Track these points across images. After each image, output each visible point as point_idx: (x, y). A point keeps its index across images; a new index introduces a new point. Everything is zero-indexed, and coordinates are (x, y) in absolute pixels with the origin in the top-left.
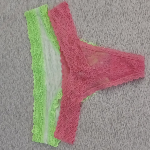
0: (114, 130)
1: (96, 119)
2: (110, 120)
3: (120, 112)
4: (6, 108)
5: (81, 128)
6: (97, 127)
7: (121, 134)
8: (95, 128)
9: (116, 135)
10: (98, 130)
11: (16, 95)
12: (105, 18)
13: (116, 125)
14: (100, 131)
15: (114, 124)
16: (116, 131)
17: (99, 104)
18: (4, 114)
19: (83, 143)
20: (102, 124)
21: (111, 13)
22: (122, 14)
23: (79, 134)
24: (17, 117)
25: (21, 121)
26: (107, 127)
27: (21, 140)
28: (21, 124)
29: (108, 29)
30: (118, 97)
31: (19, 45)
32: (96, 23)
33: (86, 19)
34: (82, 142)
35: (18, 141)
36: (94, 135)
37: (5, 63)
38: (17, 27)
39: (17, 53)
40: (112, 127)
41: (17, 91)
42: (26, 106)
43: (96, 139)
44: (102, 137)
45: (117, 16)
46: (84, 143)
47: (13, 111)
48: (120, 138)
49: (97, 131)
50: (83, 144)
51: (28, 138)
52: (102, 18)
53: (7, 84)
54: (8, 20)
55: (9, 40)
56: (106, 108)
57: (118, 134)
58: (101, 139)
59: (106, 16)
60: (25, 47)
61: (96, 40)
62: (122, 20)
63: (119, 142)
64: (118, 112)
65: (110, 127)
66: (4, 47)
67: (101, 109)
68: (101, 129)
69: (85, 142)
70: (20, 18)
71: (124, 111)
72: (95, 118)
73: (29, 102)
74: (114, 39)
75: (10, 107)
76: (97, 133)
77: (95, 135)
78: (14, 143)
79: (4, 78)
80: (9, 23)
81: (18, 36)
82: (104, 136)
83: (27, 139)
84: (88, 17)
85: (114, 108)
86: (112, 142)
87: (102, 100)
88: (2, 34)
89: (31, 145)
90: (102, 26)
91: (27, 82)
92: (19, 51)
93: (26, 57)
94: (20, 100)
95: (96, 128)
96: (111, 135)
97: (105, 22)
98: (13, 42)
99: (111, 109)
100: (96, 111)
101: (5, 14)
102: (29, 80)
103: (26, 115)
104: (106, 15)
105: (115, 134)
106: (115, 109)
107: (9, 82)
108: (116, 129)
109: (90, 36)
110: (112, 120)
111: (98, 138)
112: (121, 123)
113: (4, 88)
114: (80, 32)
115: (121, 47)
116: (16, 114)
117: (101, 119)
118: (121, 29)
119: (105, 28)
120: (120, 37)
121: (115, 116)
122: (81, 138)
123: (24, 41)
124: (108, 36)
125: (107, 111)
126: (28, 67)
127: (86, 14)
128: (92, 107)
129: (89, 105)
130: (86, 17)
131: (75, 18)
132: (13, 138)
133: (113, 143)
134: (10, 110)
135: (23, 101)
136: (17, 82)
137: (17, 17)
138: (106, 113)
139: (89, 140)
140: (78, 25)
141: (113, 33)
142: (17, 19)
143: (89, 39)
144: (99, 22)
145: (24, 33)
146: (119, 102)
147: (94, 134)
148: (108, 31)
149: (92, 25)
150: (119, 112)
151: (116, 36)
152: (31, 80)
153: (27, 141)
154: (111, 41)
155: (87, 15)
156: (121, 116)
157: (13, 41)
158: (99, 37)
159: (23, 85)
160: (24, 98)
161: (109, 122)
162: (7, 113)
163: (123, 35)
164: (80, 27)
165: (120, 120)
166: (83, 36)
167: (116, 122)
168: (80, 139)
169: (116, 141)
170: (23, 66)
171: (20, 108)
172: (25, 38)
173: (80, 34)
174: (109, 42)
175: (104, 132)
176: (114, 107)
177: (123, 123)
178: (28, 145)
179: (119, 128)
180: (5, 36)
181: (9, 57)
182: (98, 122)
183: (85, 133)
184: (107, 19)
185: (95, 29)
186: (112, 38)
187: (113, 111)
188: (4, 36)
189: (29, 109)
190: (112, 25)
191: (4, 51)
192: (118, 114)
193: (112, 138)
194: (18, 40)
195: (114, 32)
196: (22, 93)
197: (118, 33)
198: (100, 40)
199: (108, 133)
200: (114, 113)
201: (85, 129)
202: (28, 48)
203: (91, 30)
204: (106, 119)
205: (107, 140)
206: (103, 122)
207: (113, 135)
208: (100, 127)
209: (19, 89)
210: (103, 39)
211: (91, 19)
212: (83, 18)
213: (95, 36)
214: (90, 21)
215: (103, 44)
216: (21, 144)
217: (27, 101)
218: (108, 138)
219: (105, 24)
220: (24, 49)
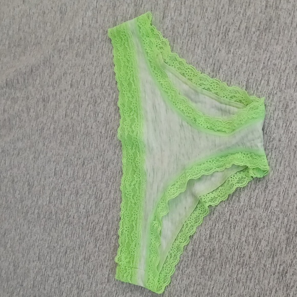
0: (278, 266)
1: (241, 241)
2: (272, 244)
3: (291, 230)
4: (70, 213)
5: (212, 259)
6: (244, 258)
7: (294, 276)
8: (239, 260)
9: (284, 276)
10: (246, 264)
11: (88, 187)
12: (265, 35)
13: (283, 255)
14: (250, 267)
16: (284, 268)
17: (249, 212)
18: (65, 224)
19: (215, 290)
20: (255, 252)
21: (277, 25)
23: (207, 270)
24: (89, 230)
25: (96, 240)
26: (265, 259)
27: (94, 276)
28: (96, 245)
29: (270, 56)
30: (289, 198)
31: (97, 91)
32: (247, 46)
33: (227, 37)
34: (213, 288)
35: (89, 278)
36: (238, 274)
37: (70, 126)
38: (93, 57)
39: (92, 107)
40: (276, 259)
41: (91, 180)
42: (106, 210)
43: (241, 284)
44: (253, 279)
45: (290, 31)
46: (218, 291)
47: (82, 218)
48: (292, 284)
49: (244, 267)
51: (107, 273)
52: (259, 35)
53: (72, 166)
54: (78, 44)
55: (79, 82)
56: (264, 220)
57: (288, 275)
58: (251, 282)
59: (267, 31)
60: (107, 96)
61: (246, 79)
63: (289, 291)
64: (288, 228)
65: (271, 259)
66: (70, 97)
67: (253, 222)
68: (253, 262)
69: (218, 288)
70: (100, 40)
72: (240, 239)
73: (111, 204)
74: (282, 77)
75: (77, 211)
76: (244, 270)
77: (240, 275)
78: (82, 281)
79: (67, 155)
80: (79, 50)
81: (96, 75)
82: (257, 278)
83: (107, 276)
84: (230, 34)
85: (280, 221)
86: (274, 291)
87: (255, 204)
88: (66, 70)
89: (113, 287)
90: (259, 51)
91: (109, 163)
92: (95, 103)
93: (109, 114)
94: (96, 198)
95: (241, 261)
96: (272, 277)
97: (265, 44)
98: (86, 86)
99: (274, 223)
100: (243, 224)
101: (73, 32)
102: (113, 159)
103: (105, 228)
104: (266, 29)
105: (281, 274)
106: (281, 223)
107: (76, 163)
108: (284, 265)
109: (234, 72)
110: (276, 245)
111: (246, 282)
112: (294, 252)
113: (67, 174)
114: (214, 64)
116: (87, 226)
117: (251, 242)
119: (265, 56)
121: (282, 236)
122: (210, 279)
123: (107, 83)
124: (269, 72)
125: (264, 227)
126: (111, 134)
127: (227, 28)
128: (235, 217)
129: (229, 213)
130: (225, 34)
131: (204, 36)
132: (80, 272)
133: (275, 293)
134: (75, 217)
135: (101, 201)
136: (90, 163)
137: (94, 38)
138: (264, 230)
139: (226, 284)
140: (209, 51)
141: (280, 64)
142: (93, 43)
143: (231, 78)
144: (253, 44)
145: (106, 69)
146: (291, 207)
147: (236, 272)
148: (271, 62)
149: (237, 50)
150: (289, 230)
151: (287, 71)
152: (116, 160)
153: (106, 280)
154: (277, 81)
155: (228, 29)
157: (86, 84)
158: (252, 74)
159: (102, 170)
160: (102, 194)
161: (268, 248)
162: (70, 223)
164: (215, 54)
165: (292, 247)
166: (219, 72)
167: (284, 250)
168: (208, 281)
169: (282, 289)
170: (103, 132)
171: (95, 214)
172: (108, 78)
173: (214, 69)
174: (271, 83)
175: (259, 270)
176: (279, 218)
178: (107, 287)
179: (289, 261)
180: (71, 75)
181: (78, 115)
182: (246, 247)
183: (220, 269)
184: (268, 37)
185: (243, 58)
186: (279, 76)
187: (278, 226)
188: (70, 74)
189: (111, 216)
190: (279, 48)
191: (70, 102)
192: (287, 232)
193: (275, 282)
194: (96, 82)
195: (283, 63)
196: (99, 185)
197: (291, 65)
198: (252, 80)
199: (265, 272)
200: (279, 230)
201: (220, 260)
202: (112, 97)
203: (236, 61)
204: (263, 241)
205: (263, 287)
206: (256, 249)
207: (276, 275)
208: (250, 257)
209: (93, 176)
210: (259, 78)
211: (236, 38)
212: (221, 36)
213: (244, 73)
214: (234, 42)
215: (260, 88)
216: (94, 285)
217: (109, 200)
218: (266, 282)
219: (264, 47)
220: (105, 98)
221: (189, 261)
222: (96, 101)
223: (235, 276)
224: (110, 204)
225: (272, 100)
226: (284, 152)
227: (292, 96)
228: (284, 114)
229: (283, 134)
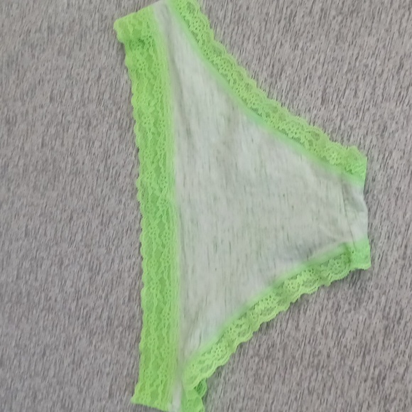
0: (372, 368)
1: (316, 332)
2: (362, 336)
3: (392, 314)
4: (50, 294)
5: (270, 360)
6: (320, 358)
7: (396, 384)
9: (380, 383)
10: (323, 367)
11: (79, 254)
12: (352, 21)
13: (379, 352)
14: (329, 371)
15: (372, 348)
16: (380, 371)
18: (42, 311)
19: (275, 407)
20: (336, 348)
21: (370, 6)
22: (404, 7)
23: (264, 376)
24: (81, 320)
25: (91, 334)
26: (351, 357)
27: (88, 389)
28: (91, 342)
29: (359, 54)
30: (388, 267)
31: (92, 107)
32: (323, 37)
33: (292, 25)
34: (272, 403)
35: (80, 392)
36: (310, 382)
37: (50, 161)
38: (85, 55)
39: (84, 132)
40: (368, 358)
41: (83, 244)
42: (106, 288)
43: (315, 396)
44: (333, 388)
45: (390, 14)
46: (279, 407)
47: (70, 301)
49: (319, 371)
50: (273, 408)
51: (109, 384)
52: (342, 22)
53: (52, 223)
54: (61, 36)
55: (63, 93)
56: (349, 300)
57: (387, 382)
58: (330, 394)
59: (355, 15)
60: (108, 114)
61: (322, 88)
62: (404, 24)
63: (388, 406)
64: (386, 312)
65: (360, 359)
66: (49, 116)
67: (334, 303)
68: (333, 363)
69: (281, 402)
70: (96, 29)
71: (405, 312)
72: (313, 329)
74: (377, 84)
75: (62, 290)
76: (320, 375)
77: (313, 384)
78: (70, 397)
79: (44, 206)
80: (63, 46)
81: (90, 83)
82: (340, 387)
83: (108, 389)
84: (297, 19)
85: (374, 302)
86: (365, 406)
88: (44, 76)
89: (117, 405)
90: (342, 45)
91: (110, 217)
92: (89, 126)
93: (110, 142)
94: (91, 270)
95: (316, 362)
96: (363, 385)
97: (350, 34)
98: (75, 100)
99: (365, 304)
100: (317, 307)
101: (53, 18)
102: (117, 210)
103: (105, 315)
104: (352, 12)
105: (375, 381)
106: (377, 304)
107: (59, 217)
108: (381, 367)
109: (303, 77)
110: (369, 337)
111: (323, 393)
112: (396, 348)
113: (45, 234)
114: (273, 66)
115: (399, 109)
116: (77, 313)
117: (330, 334)
118: (401, 53)
119: (350, 53)
120: (396, 78)
121: (377, 323)
122: (268, 390)
123: (107, 96)
124: (357, 77)
125: (350, 311)
126: (114, 172)
127: (292, 10)
130: (289, 20)
131: (257, 23)
132: (67, 383)
133: (368, 409)
134: (59, 299)
135: (98, 274)
136: (81, 218)
137: (87, 26)
138: (349, 315)
139: (293, 397)
140: (265, 45)
141: (374, 66)
142: (85, 33)
143: (300, 87)
144: (333, 35)
145: (105, 73)
146: (391, 280)
147: (308, 379)
148: (360, 61)
149: (308, 44)
150: (389, 314)
151: (385, 76)
152: (121, 213)
153: (107, 395)
154: (369, 90)
155: (294, 13)
156: (396, 326)
157: (75, 96)
158: (332, 80)
159: (100, 227)
160: (100, 264)
161: (357, 342)
162: (50, 310)
163: (408, 73)
164: (274, 51)
165: (392, 339)
166: (280, 78)
167: (380, 345)
168: (265, 392)
169: (377, 403)
170: (102, 170)
171: (90, 294)
172: (108, 88)
173: (272, 72)
174: (360, 94)
175: (342, 374)
176: (373, 297)
177: (402, 346)
179: (389, 362)
180: (52, 82)
181: (62, 144)
182: (323, 341)
183: (283, 374)
184: (356, 24)
185: (317, 56)
186: (373, 84)
187: (371, 309)
188: (48, 82)
189: (114, 297)
190: (372, 41)
191: (49, 125)
192: (386, 317)
193: (367, 392)
194: (89, 92)
195: (379, 63)
196: (95, 251)
197: (391, 66)
198: (332, 90)
199: (352, 378)
200: (373, 314)
201: (282, 361)
202: (116, 116)
203: (307, 60)
204: (348, 332)
205: (349, 400)
206: (338, 344)
207: (369, 383)
208: (328, 356)
209: (86, 237)
210: (342, 85)
211: (306, 25)
212: (283, 22)
213: (319, 78)
214: (304, 32)
215: (343, 101)
216: (88, 402)
217: (111, 273)
218: (354, 393)
219: (349, 38)
220: (104, 118)
221: (236, 364)
222: (90, 122)
223: (307, 385)
224: (112, 278)
225: (362, 119)
226: (380, 197)
227: (392, 114)
228: (380, 140)
229: (379, 170)
